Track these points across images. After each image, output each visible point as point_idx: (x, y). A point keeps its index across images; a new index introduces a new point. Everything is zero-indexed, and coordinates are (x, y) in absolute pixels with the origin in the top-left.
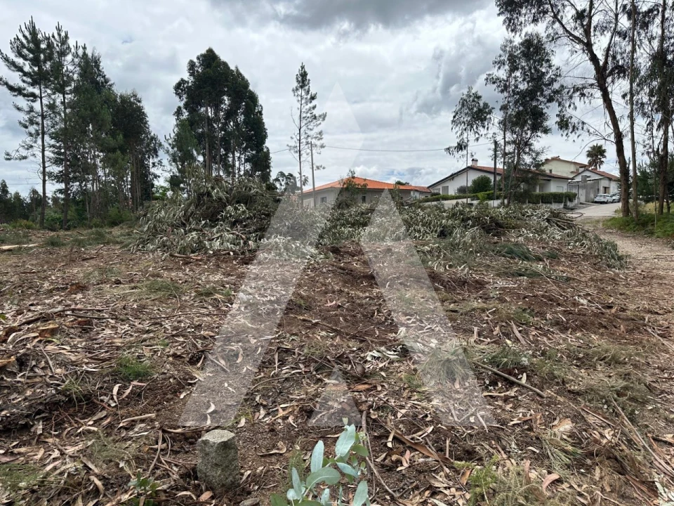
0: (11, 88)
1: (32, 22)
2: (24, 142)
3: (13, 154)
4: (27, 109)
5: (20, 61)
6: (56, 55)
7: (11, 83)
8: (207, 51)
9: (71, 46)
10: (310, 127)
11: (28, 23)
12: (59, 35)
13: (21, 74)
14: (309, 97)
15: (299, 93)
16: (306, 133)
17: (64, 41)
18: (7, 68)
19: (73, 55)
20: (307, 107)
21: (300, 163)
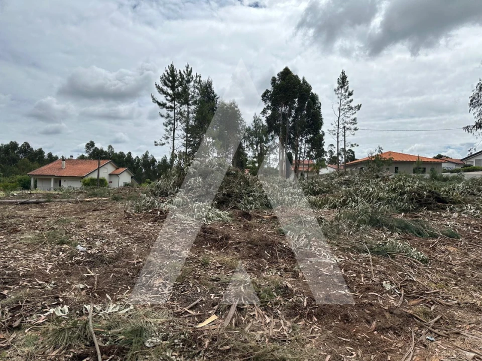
0: (160, 104)
1: (172, 65)
2: (165, 135)
3: (158, 142)
4: (166, 115)
5: (165, 88)
6: (185, 82)
7: (159, 101)
8: (284, 70)
9: (194, 77)
10: (347, 115)
11: (170, 66)
12: (187, 70)
13: (165, 95)
14: (347, 94)
15: (340, 92)
16: (343, 120)
17: (189, 73)
18: (158, 92)
19: (194, 82)
20: (346, 101)
21: (338, 142)
